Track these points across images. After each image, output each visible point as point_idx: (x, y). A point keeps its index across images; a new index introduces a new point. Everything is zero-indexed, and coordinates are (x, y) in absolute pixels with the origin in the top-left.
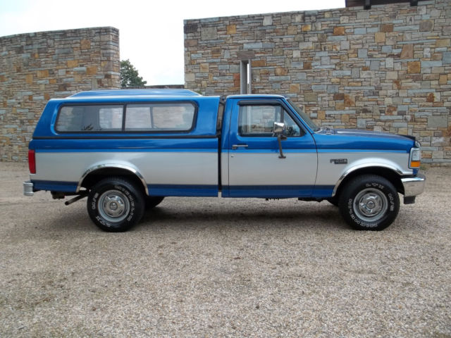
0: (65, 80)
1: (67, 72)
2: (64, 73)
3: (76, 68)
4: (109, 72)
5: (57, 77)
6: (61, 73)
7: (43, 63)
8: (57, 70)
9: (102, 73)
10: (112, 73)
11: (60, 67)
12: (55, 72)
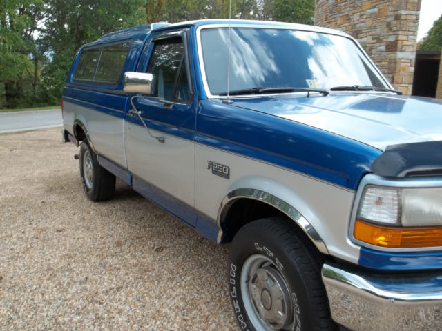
0: (358, 25)
1: (361, 16)
2: (358, 18)
3: (369, 11)
4: (399, 12)
5: (352, 23)
6: (356, 17)
7: (343, 7)
8: (353, 14)
9: (392, 13)
10: (403, 12)
11: (356, 11)
12: (351, 17)
